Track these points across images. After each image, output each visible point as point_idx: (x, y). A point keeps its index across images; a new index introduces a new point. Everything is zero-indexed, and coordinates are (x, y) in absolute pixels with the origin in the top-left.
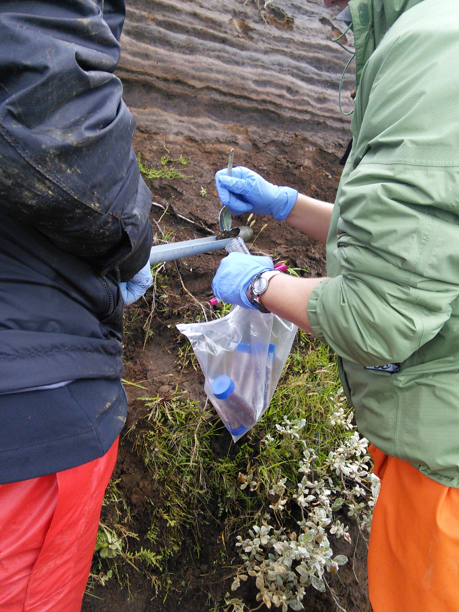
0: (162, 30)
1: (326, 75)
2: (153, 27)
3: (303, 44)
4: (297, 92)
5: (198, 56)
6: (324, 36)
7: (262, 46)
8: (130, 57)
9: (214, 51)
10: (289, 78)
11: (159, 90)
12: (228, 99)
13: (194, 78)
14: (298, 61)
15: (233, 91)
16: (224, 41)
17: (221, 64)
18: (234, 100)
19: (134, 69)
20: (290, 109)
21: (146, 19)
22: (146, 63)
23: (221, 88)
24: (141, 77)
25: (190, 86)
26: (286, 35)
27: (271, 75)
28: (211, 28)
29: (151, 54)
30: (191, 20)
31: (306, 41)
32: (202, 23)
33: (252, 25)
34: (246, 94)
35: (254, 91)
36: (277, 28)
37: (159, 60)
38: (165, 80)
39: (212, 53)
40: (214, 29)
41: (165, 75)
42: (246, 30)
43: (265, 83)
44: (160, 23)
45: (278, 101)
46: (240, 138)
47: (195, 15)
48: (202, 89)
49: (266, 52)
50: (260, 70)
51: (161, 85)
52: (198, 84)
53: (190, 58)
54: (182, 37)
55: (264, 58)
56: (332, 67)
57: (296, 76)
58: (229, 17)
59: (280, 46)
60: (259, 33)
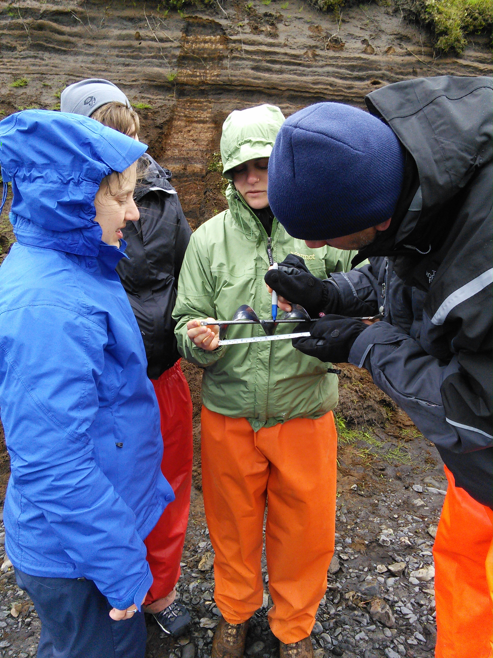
0: (268, 64)
1: (355, 74)
2: (265, 64)
3: (346, 58)
4: (335, 86)
5: (284, 75)
6: (359, 51)
7: (321, 63)
8: (253, 80)
9: (293, 71)
10: (332, 79)
11: (265, 94)
12: (299, 94)
13: (281, 86)
14: (340, 69)
15: (301, 90)
16: (299, 64)
17: (296, 77)
18: (302, 94)
19: (254, 85)
20: (331, 95)
21: (262, 61)
22: (260, 82)
23: (295, 89)
24: (257, 88)
25: (279, 90)
26: (338, 54)
27: (322, 79)
28: (294, 59)
29: (262, 77)
30: (283, 57)
31: (348, 56)
32: (289, 57)
33: (318, 52)
34: (307, 90)
35: (312, 88)
36: (334, 51)
37: (265, 80)
38: (268, 88)
39: (292, 72)
40: (295, 59)
41: (268, 86)
42: (315, 55)
43: (318, 83)
44: (268, 62)
45: (325, 92)
47: (286, 54)
48: (286, 90)
49: (322, 67)
50: (316, 77)
51: (267, 91)
52: (283, 88)
53: (280, 76)
54: (277, 67)
55: (320, 70)
56: (361, 69)
57: (337, 77)
58: (305, 51)
59: (332, 62)
60: (321, 56)
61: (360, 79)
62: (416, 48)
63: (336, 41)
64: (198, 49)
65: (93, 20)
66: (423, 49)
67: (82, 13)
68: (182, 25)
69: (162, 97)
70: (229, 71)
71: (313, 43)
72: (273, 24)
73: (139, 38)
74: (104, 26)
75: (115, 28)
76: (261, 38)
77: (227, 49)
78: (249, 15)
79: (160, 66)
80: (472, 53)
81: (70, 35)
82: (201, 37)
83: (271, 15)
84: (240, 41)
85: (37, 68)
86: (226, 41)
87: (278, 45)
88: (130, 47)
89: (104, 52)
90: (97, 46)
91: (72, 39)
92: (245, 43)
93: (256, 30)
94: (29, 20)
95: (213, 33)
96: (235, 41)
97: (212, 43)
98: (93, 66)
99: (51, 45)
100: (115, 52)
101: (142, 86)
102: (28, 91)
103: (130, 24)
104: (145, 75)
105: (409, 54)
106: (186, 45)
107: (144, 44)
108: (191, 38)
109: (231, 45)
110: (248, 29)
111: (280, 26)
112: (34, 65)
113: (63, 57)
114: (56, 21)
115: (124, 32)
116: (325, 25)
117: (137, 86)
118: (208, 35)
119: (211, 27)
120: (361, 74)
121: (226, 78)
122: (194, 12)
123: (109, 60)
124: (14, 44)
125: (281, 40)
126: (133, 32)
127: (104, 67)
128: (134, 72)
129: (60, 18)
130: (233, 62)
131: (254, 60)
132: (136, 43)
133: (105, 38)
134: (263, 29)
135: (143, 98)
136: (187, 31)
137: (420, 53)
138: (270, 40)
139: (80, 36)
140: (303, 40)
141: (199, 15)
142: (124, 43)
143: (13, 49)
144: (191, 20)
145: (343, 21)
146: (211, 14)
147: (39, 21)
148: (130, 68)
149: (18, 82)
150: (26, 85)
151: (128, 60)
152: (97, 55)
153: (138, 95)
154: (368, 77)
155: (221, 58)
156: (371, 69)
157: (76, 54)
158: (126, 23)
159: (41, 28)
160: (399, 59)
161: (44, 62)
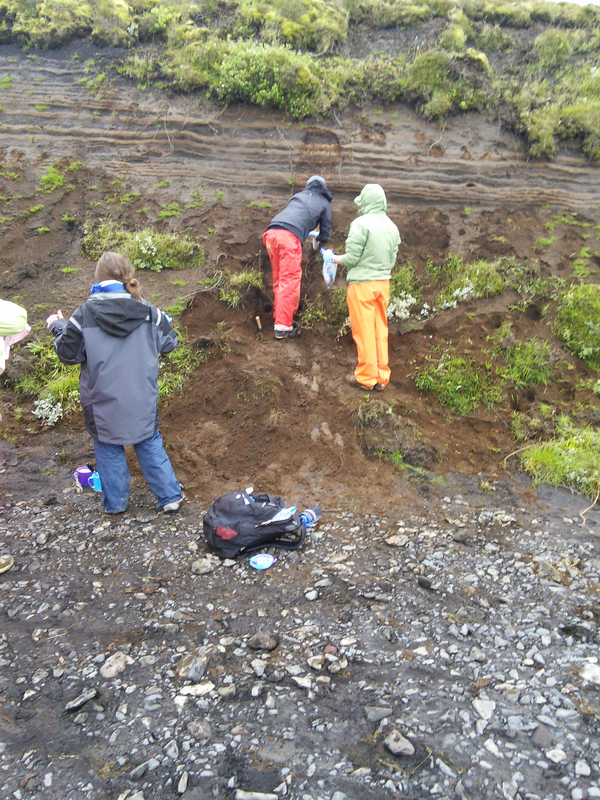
1: (453, 177)
2: (371, 169)
3: (445, 163)
4: (434, 188)
5: (388, 179)
6: (458, 157)
7: (422, 168)
8: (360, 183)
9: (397, 175)
10: (431, 183)
12: (400, 195)
14: (439, 173)
15: (403, 192)
16: (403, 169)
17: (399, 180)
20: (430, 196)
21: (369, 166)
26: (437, 160)
27: (421, 182)
28: (397, 165)
30: (388, 163)
31: (447, 162)
32: (393, 163)
33: (421, 158)
34: (408, 192)
35: (412, 190)
36: (435, 157)
39: (395, 176)
40: (399, 165)
42: (417, 161)
43: (418, 186)
44: (375, 167)
45: (424, 193)
46: (402, 211)
47: (391, 160)
49: (423, 171)
50: (417, 181)
54: (383, 171)
55: (421, 174)
56: (457, 173)
57: (435, 180)
58: (408, 157)
59: (432, 167)
60: (423, 162)
61: (457, 182)
62: (511, 154)
63: (438, 148)
64: (315, 156)
65: (227, 130)
66: (518, 155)
67: (218, 125)
68: (302, 135)
69: (281, 197)
70: (340, 176)
71: (416, 149)
72: (382, 133)
73: (264, 146)
74: (236, 136)
75: (245, 137)
76: (370, 146)
77: (340, 156)
78: (361, 124)
79: (282, 170)
80: (564, 158)
81: (207, 143)
82: (318, 146)
83: (381, 125)
84: (350, 149)
85: (178, 171)
86: (339, 149)
87: (386, 153)
88: (257, 154)
89: (234, 158)
90: (229, 153)
91: (209, 147)
92: (355, 151)
93: (367, 139)
94: (174, 131)
95: (329, 142)
96: (347, 150)
97: (327, 150)
98: (225, 170)
99: (191, 152)
100: (244, 158)
101: (265, 187)
102: (171, 191)
103: (257, 134)
104: (268, 178)
105: (504, 159)
106: (304, 153)
107: (269, 151)
108: (309, 146)
109: (344, 153)
110: (359, 138)
111: (389, 135)
112: (175, 169)
113: (200, 161)
114: (196, 131)
115: (253, 141)
116: (429, 133)
117: (261, 188)
118: (324, 143)
119: (327, 137)
120: (457, 177)
121: (337, 182)
122: (313, 123)
123: (238, 164)
124: (160, 150)
125: (388, 147)
126: (260, 141)
127: (233, 171)
128: (259, 175)
129: (200, 129)
130: (344, 168)
131: (363, 166)
132: (262, 151)
133: (236, 145)
134: (373, 137)
135: (265, 198)
136: (306, 140)
137: (514, 158)
138: (378, 148)
139: (215, 144)
140: (408, 147)
141: (318, 126)
142: (252, 150)
143: (159, 155)
144: (310, 130)
145: (447, 129)
146: (328, 125)
147: (182, 132)
148: (256, 172)
149: (162, 184)
150: (168, 186)
151: (254, 165)
152: (229, 160)
153: (261, 195)
154: (464, 181)
155: (334, 164)
156: (467, 173)
157: (211, 159)
158: (254, 133)
159: (183, 137)
160: (494, 164)
161: (183, 166)
